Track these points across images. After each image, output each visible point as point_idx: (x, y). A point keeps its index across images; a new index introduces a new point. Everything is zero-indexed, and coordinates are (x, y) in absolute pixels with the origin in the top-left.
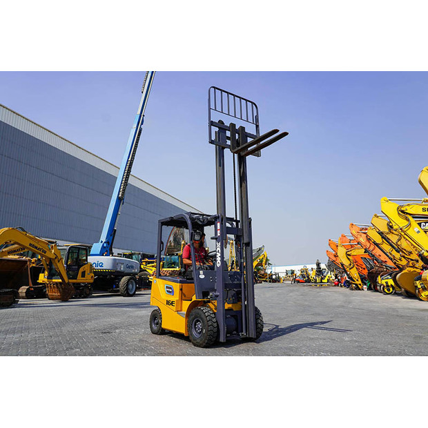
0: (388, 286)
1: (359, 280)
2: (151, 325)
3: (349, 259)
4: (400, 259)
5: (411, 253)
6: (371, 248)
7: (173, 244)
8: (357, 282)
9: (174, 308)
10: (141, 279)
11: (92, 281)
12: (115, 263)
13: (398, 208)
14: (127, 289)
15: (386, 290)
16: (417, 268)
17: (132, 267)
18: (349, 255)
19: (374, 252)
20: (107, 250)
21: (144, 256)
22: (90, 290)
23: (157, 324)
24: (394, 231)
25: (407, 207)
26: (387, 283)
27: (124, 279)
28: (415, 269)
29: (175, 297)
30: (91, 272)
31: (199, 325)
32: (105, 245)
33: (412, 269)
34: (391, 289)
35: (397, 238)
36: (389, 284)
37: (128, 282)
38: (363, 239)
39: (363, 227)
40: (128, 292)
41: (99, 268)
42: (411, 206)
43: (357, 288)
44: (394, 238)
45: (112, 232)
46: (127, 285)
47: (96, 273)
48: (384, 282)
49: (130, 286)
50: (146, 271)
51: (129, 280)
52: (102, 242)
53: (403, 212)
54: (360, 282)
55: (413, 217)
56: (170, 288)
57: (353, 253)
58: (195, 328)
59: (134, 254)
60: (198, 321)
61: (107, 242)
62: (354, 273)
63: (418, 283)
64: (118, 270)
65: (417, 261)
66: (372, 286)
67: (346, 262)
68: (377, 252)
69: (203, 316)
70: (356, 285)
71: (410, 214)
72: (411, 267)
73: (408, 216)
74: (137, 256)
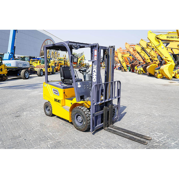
0: (140, 71)
1: (126, 67)
2: (45, 110)
3: (123, 58)
4: (148, 60)
5: (155, 57)
6: (134, 54)
7: (43, 52)
8: (125, 68)
9: (61, 104)
10: (31, 70)
11: (7, 73)
12: (17, 63)
13: (156, 36)
14: (25, 76)
15: (139, 73)
16: (156, 64)
17: (26, 65)
18: (123, 57)
19: (136, 56)
20: (12, 57)
21: (30, 58)
22: (6, 77)
23: (49, 110)
24: (149, 47)
25: (160, 36)
26: (140, 69)
27: (23, 71)
28: (155, 64)
29: (61, 97)
30: (5, 68)
31: (80, 118)
32: (11, 54)
33: (154, 65)
34: (141, 72)
35: (150, 50)
36: (141, 70)
37: (25, 73)
38: (131, 50)
39: (131, 44)
40: (25, 77)
41: (9, 66)
42: (162, 35)
43: (125, 71)
44: (148, 50)
45: (13, 48)
46: (25, 74)
47: (8, 69)
48: (139, 69)
49: (26, 74)
50: (32, 65)
51: (25, 72)
52: (9, 53)
53: (158, 38)
54: (126, 68)
55: (162, 41)
56: (57, 91)
57: (124, 56)
58: (77, 119)
59: (26, 57)
60: (79, 115)
61: (12, 53)
62: (124, 65)
63: (157, 71)
64: (19, 67)
65: (157, 61)
66: (131, 70)
67: (121, 60)
68: (137, 56)
69: (83, 114)
70: (124, 69)
71: (161, 39)
72: (154, 63)
73: (160, 40)
74: (27, 58)
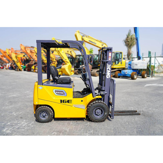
1: (21, 67)
9: (72, 104)
18: (17, 57)
57: (19, 56)
62: (19, 64)
65: (55, 62)
67: (15, 60)
70: (19, 69)
